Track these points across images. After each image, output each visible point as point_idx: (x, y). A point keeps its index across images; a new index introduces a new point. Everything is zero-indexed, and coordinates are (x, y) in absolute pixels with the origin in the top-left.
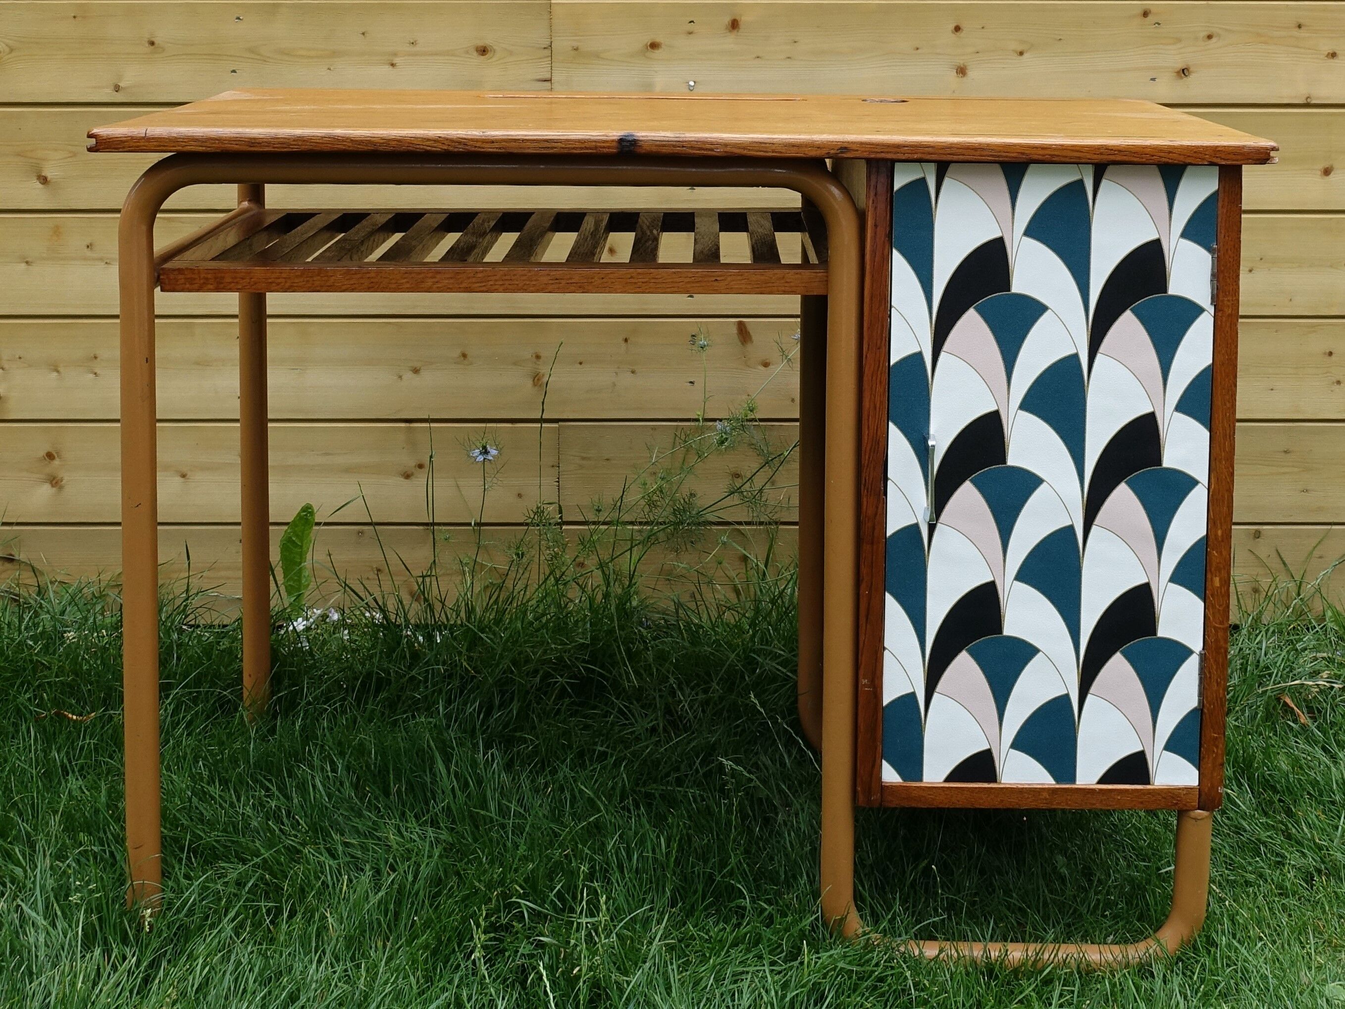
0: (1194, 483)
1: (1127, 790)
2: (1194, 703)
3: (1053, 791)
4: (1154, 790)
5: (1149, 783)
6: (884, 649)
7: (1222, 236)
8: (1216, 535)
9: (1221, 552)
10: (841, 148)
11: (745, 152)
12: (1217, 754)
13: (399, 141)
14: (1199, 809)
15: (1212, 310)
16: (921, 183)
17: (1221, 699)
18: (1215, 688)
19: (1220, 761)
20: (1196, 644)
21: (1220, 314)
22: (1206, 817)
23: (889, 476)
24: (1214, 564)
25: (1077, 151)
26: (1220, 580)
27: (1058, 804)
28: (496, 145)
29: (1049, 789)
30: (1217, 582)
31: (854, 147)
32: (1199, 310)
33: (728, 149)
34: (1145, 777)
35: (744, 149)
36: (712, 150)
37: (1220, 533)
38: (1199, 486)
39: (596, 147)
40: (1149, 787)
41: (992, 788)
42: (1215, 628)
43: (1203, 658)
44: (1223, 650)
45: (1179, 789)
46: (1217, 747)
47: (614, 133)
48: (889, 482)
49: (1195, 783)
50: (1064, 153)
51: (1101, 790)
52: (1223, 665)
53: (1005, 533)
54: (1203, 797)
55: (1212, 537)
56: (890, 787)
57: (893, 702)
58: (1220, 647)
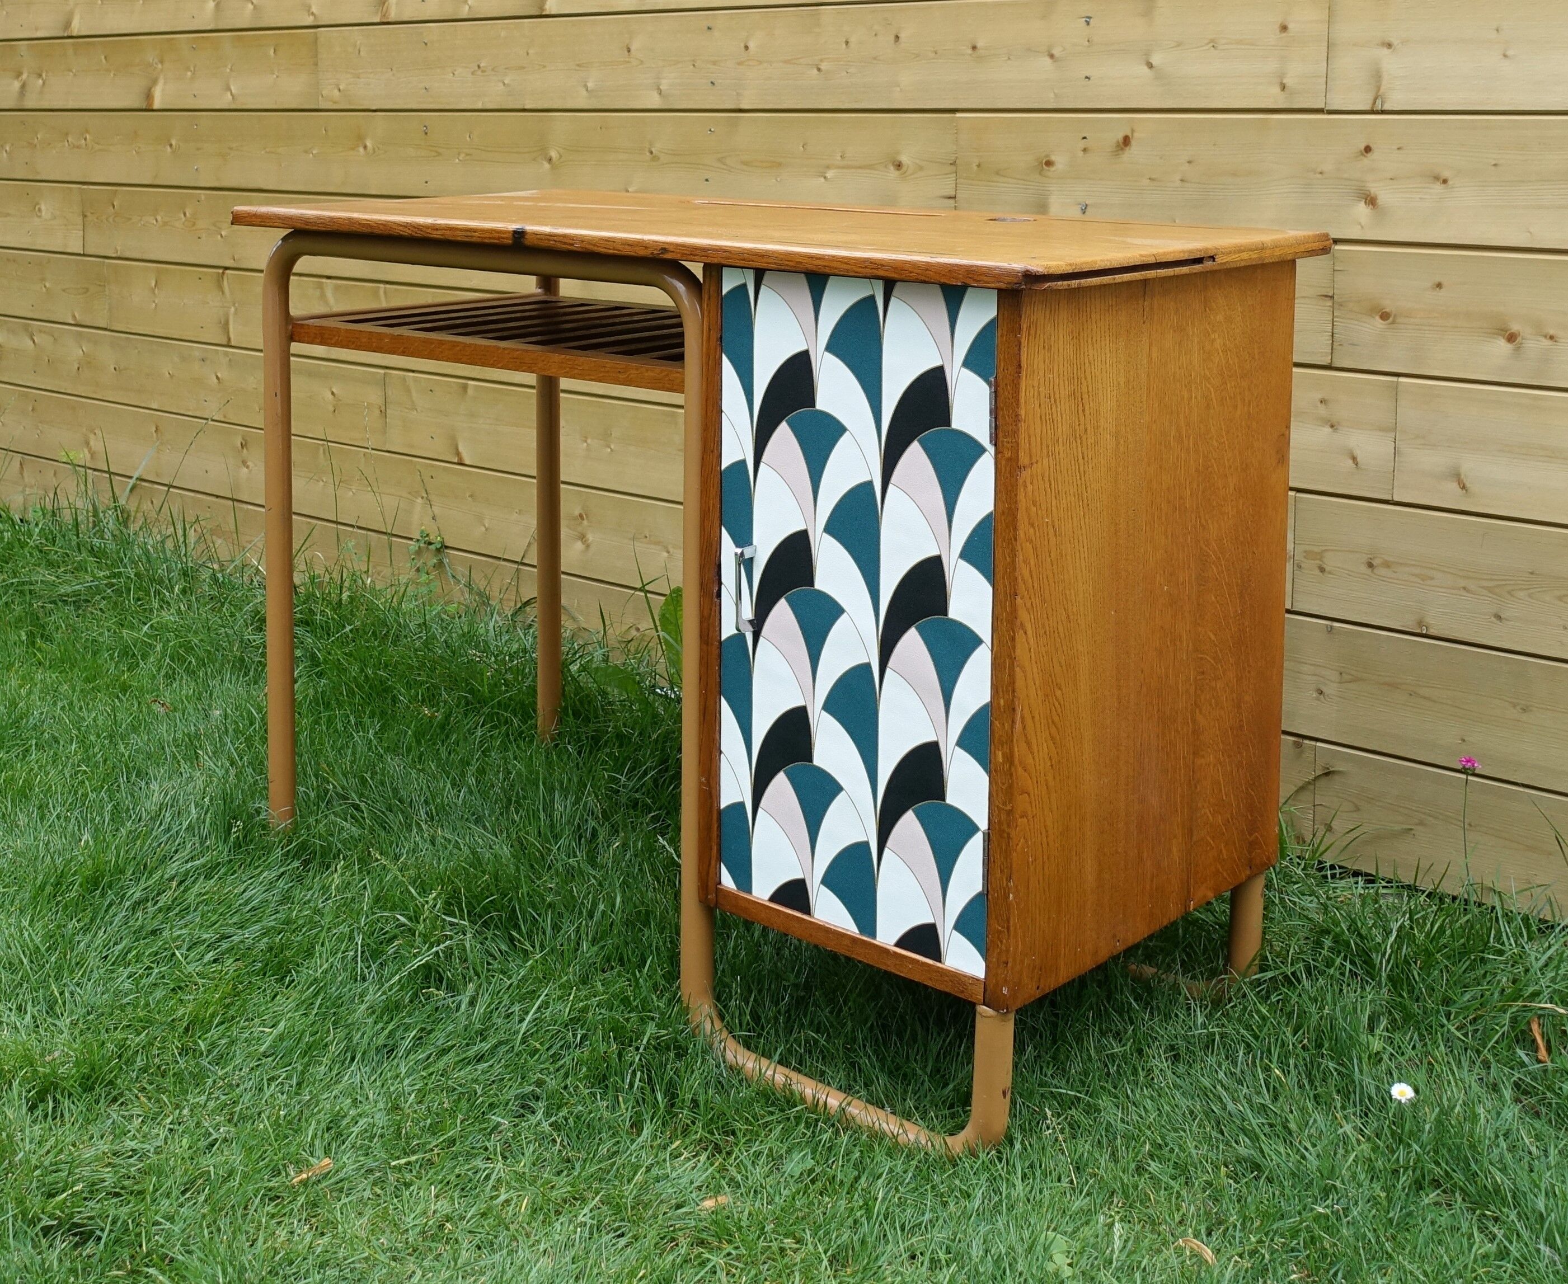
1: (917, 961)
2: (978, 887)
3: (854, 940)
4: (942, 969)
5: (940, 961)
6: (721, 752)
7: (1002, 369)
8: (999, 704)
9: (1005, 725)
10: (662, 249)
11: (595, 249)
12: (1001, 950)
13: (384, 225)
14: (984, 1004)
15: (992, 450)
16: (744, 287)
17: (1005, 889)
18: (999, 875)
19: (1004, 959)
20: (983, 824)
21: (1000, 456)
22: (993, 1017)
23: (723, 580)
24: (997, 736)
25: (846, 263)
26: (1003, 756)
27: (860, 955)
28: (439, 232)
30: (1000, 756)
31: (671, 248)
32: (979, 449)
33: (584, 245)
34: (936, 953)
35: (595, 245)
36: (572, 245)
37: (1002, 702)
38: (983, 645)
39: (499, 238)
40: (938, 964)
41: (804, 920)
42: (998, 808)
43: (988, 838)
44: (1005, 835)
45: (965, 976)
46: (1001, 942)
47: (513, 227)
48: (722, 586)
49: (981, 975)
50: (835, 264)
51: (895, 953)
52: (1006, 852)
53: (814, 658)
54: (988, 992)
55: (995, 704)
56: (728, 893)
57: (728, 807)
58: (1004, 831)
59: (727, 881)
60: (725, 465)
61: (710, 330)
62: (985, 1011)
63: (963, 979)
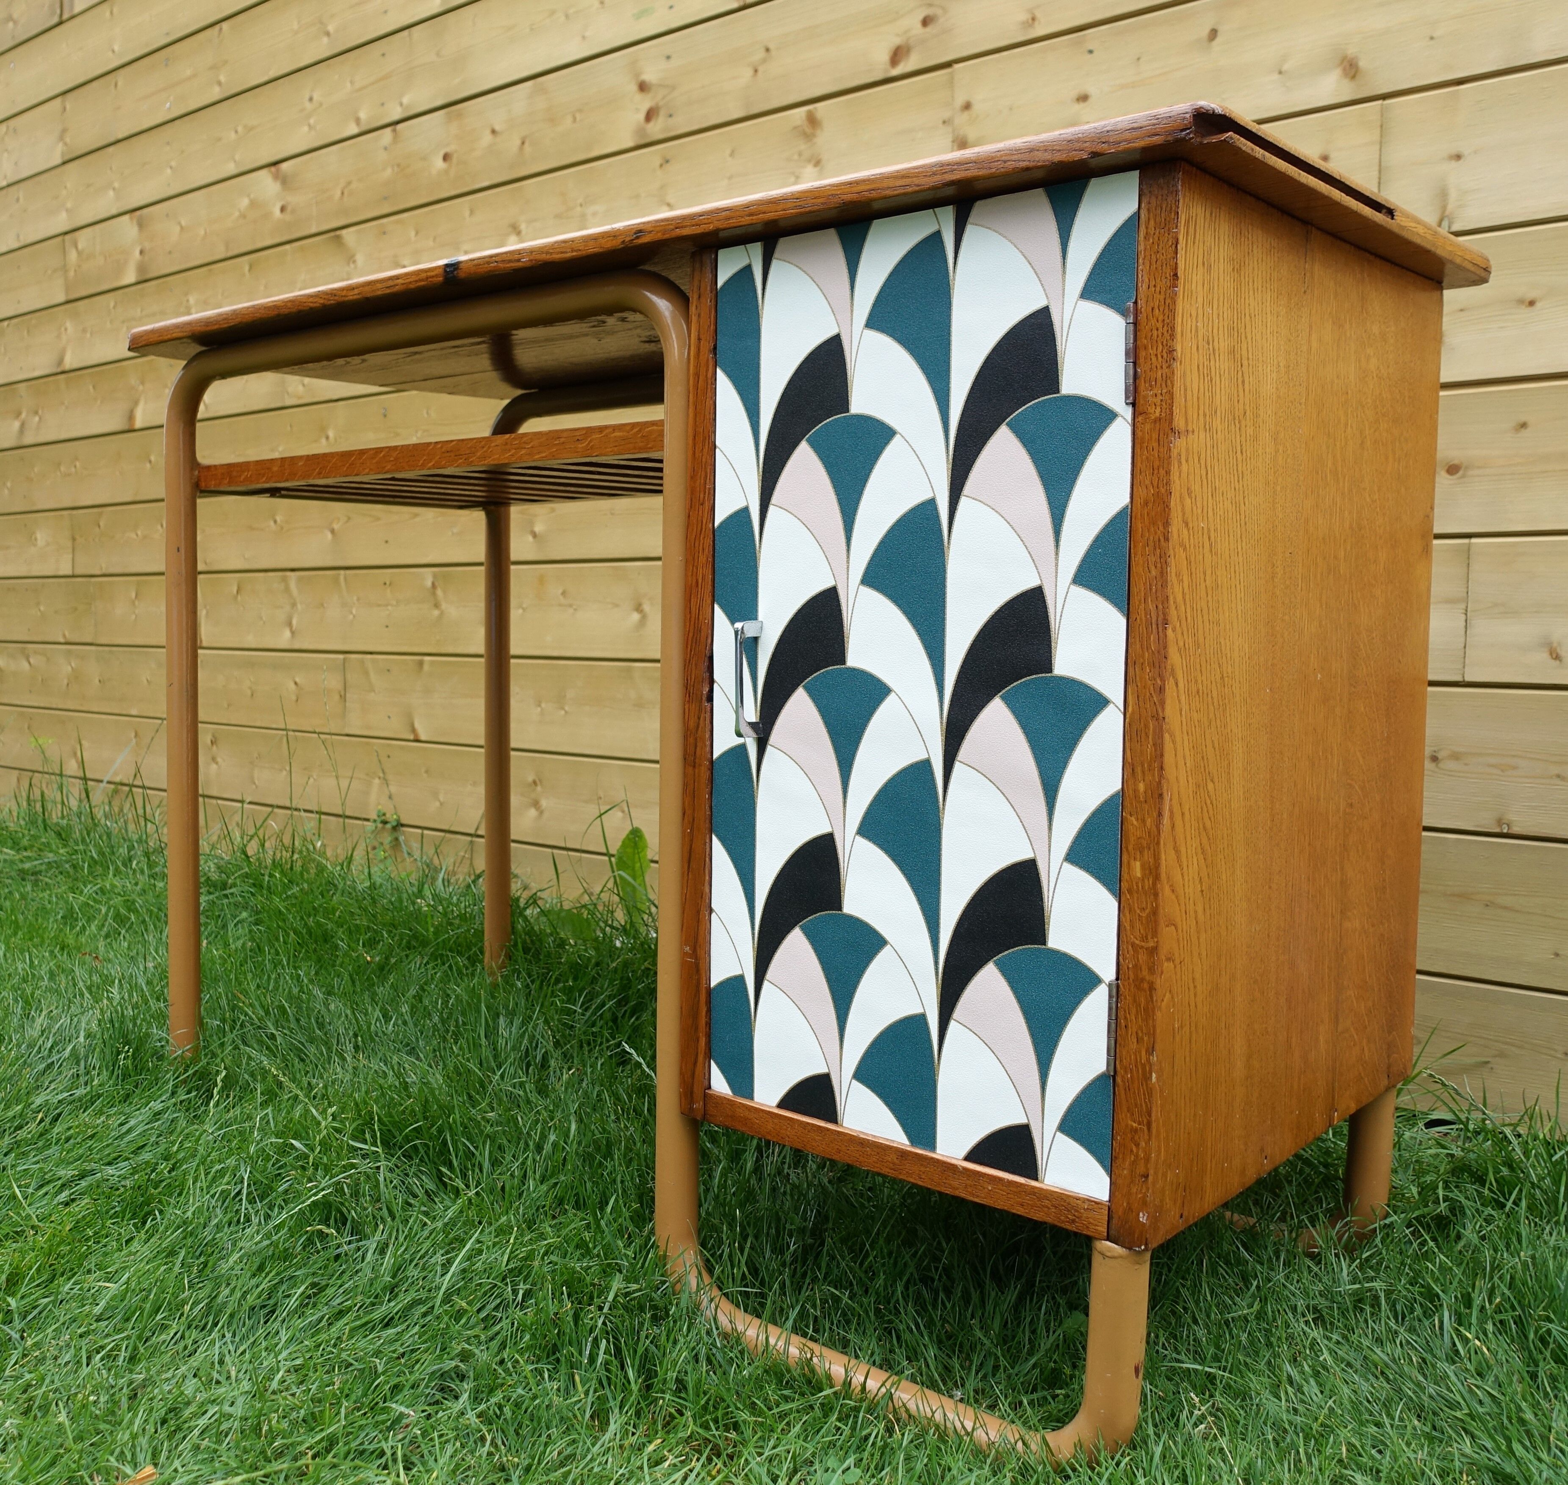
0: (1100, 702)
1: (1001, 1179)
2: (1099, 1064)
3: (903, 1154)
4: (1041, 1189)
5: (1036, 1179)
6: (711, 911)
7: (1145, 286)
8: (1136, 791)
9: (1144, 821)
10: (637, 233)
11: (548, 257)
12: (1137, 1156)
14: (1108, 1239)
15: (1127, 412)
16: (747, 270)
17: (1144, 1066)
18: (1134, 1046)
19: (1141, 1169)
20: (1107, 971)
21: (1139, 419)
22: (1121, 1257)
23: (715, 677)
24: (1132, 839)
26: (1143, 866)
27: (914, 1176)
29: (897, 1150)
30: (1137, 869)
31: (648, 228)
32: (1107, 416)
34: (1030, 1169)
35: (547, 253)
36: (519, 260)
37: (1141, 787)
38: (1111, 707)
39: (427, 279)
40: (1033, 1183)
41: (828, 1130)
42: (1133, 945)
43: (1116, 993)
44: (1146, 986)
45: (1078, 1199)
46: (1137, 1145)
48: (715, 685)
49: (1103, 1195)
51: (966, 1169)
52: (1146, 1010)
53: (845, 765)
54: (1114, 1221)
55: (1130, 793)
56: (720, 1100)
57: (721, 984)
58: (1142, 980)
59: (719, 1084)
60: (720, 517)
61: (699, 339)
62: (1110, 1248)
63: (1072, 1202)
